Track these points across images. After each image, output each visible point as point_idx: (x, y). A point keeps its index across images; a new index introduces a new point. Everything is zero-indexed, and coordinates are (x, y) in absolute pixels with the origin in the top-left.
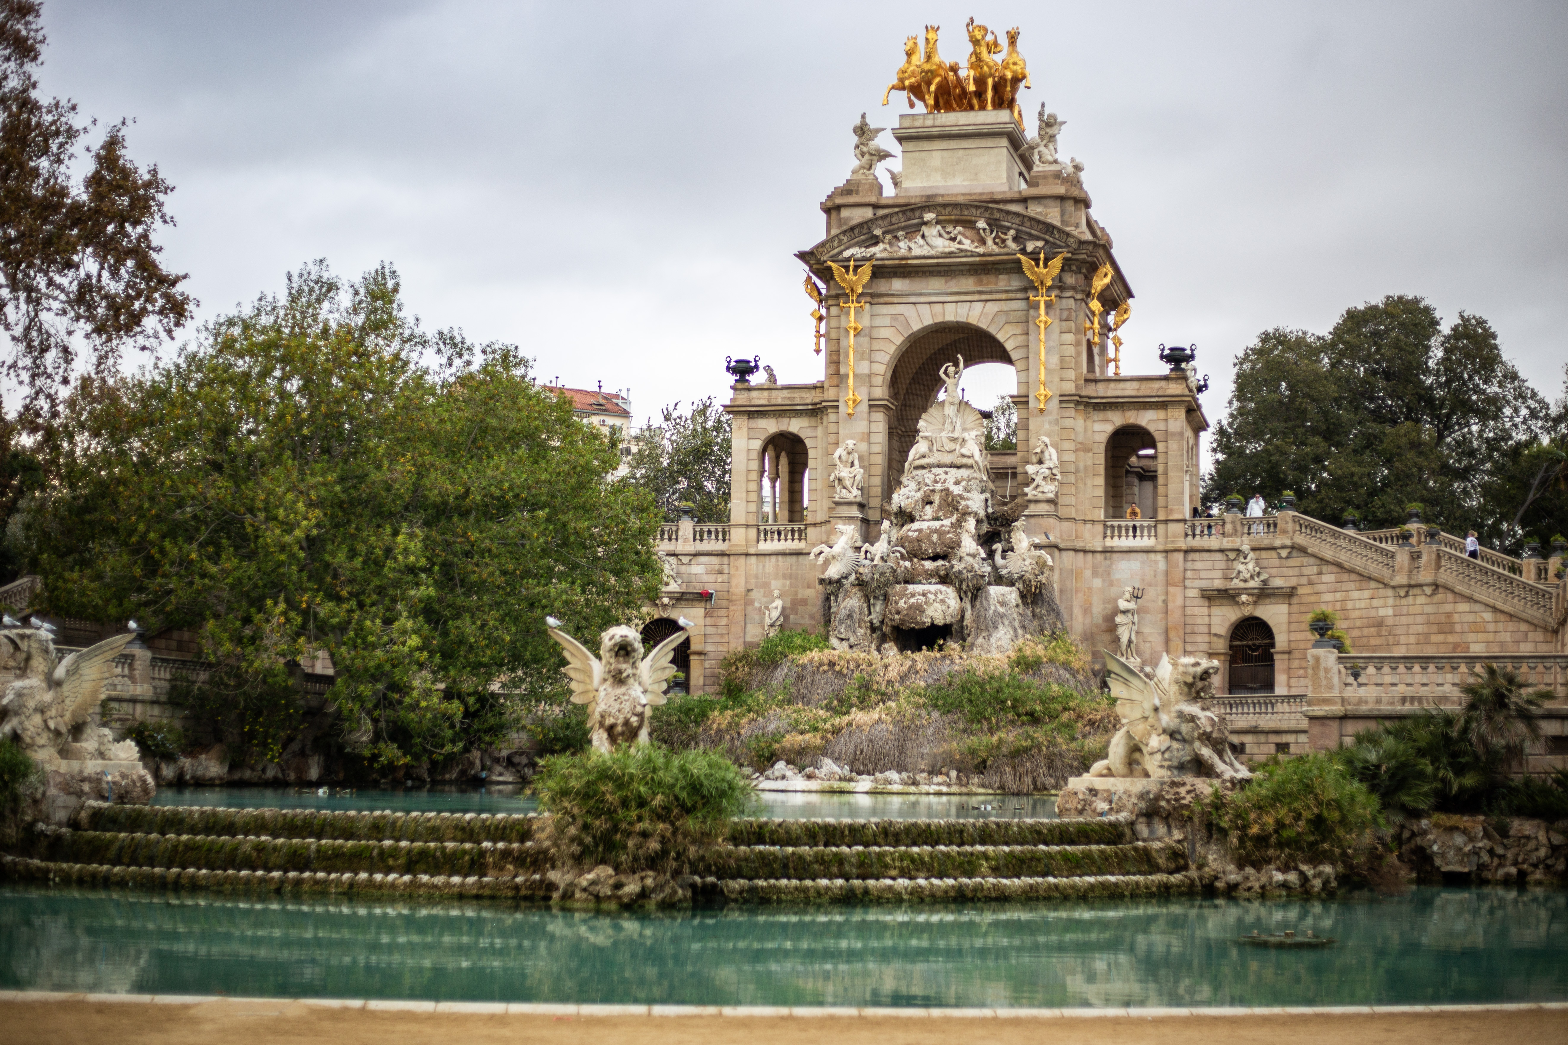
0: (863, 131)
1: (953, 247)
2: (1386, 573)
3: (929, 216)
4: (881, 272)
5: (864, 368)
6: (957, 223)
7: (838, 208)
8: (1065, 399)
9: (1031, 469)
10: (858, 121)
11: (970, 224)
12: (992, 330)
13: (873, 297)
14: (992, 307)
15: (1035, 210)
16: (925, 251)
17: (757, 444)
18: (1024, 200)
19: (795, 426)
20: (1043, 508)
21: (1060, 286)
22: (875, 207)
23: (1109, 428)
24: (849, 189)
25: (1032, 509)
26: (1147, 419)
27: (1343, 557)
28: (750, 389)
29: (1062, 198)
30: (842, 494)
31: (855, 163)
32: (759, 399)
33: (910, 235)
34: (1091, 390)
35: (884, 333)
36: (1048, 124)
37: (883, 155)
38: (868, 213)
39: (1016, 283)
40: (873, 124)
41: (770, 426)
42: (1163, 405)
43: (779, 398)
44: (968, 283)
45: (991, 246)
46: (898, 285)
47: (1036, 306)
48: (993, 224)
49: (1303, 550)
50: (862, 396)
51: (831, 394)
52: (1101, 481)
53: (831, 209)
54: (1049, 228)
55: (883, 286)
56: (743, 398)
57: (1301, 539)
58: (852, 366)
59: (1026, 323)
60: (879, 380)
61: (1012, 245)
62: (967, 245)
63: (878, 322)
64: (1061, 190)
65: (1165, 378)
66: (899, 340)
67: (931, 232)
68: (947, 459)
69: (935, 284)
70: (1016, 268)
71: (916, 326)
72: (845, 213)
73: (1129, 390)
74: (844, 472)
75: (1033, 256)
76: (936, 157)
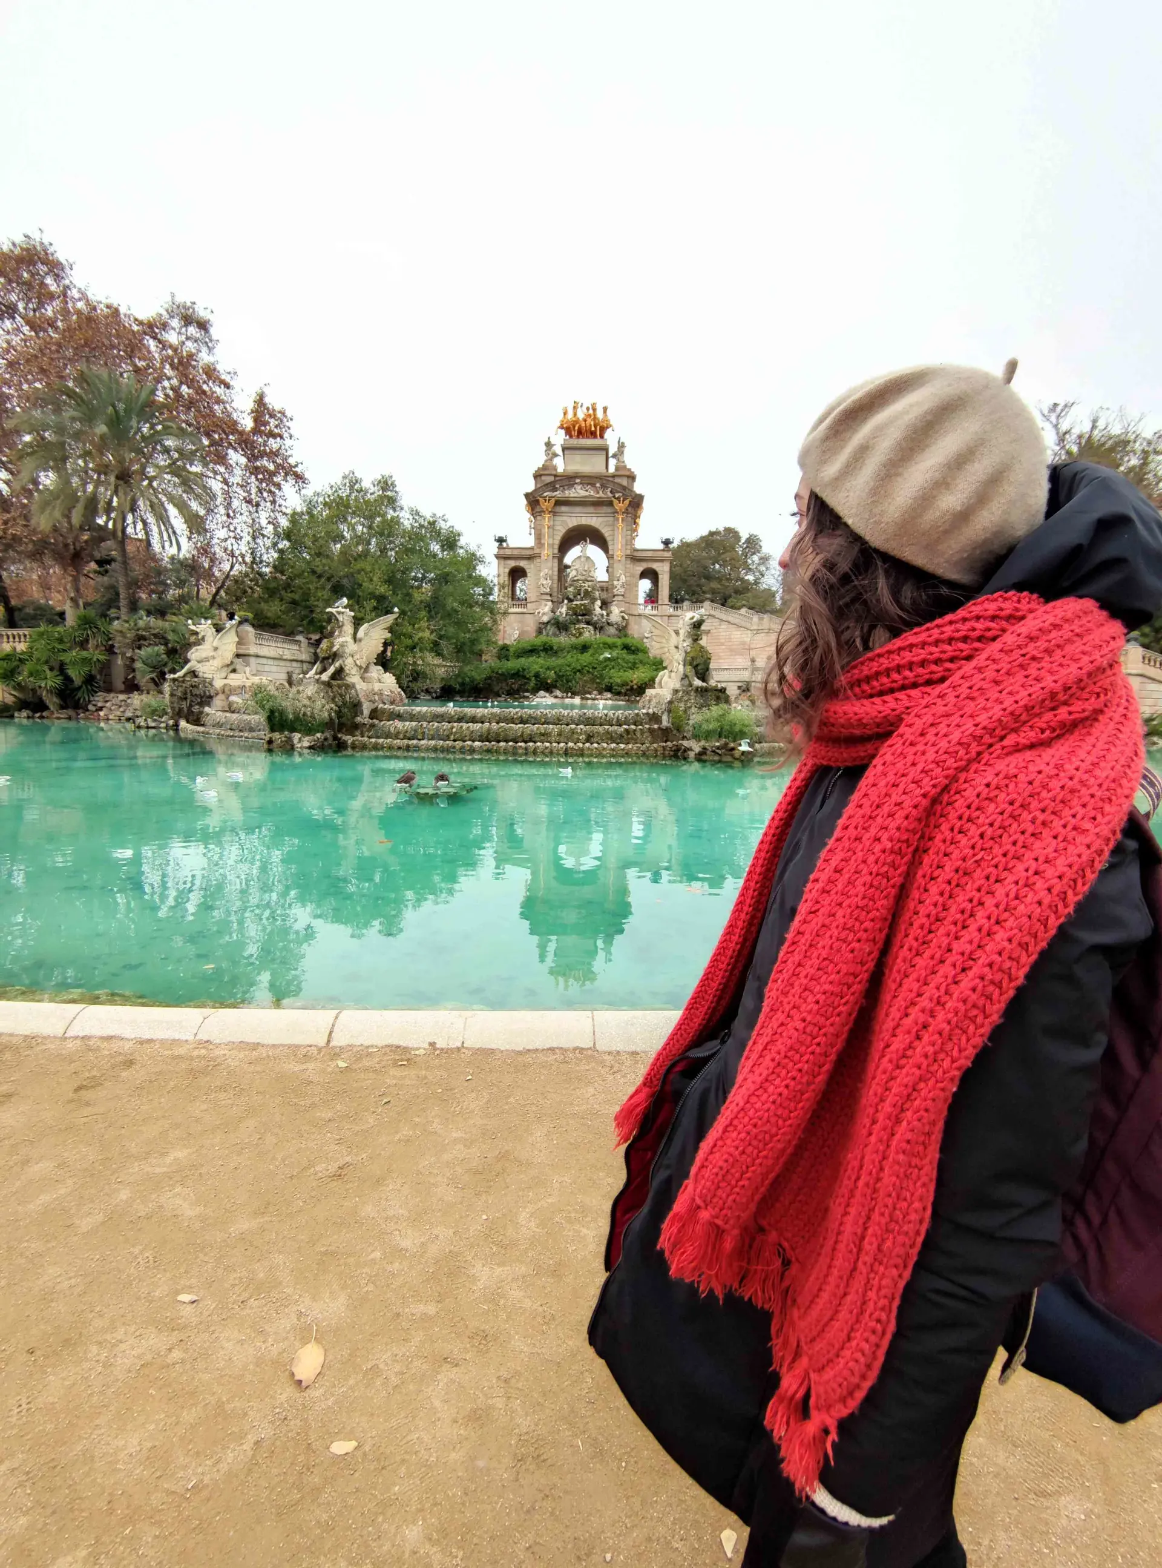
0: (549, 445)
1: (587, 494)
2: (748, 625)
3: (578, 481)
4: (559, 503)
5: (551, 541)
6: (588, 484)
7: (541, 475)
8: (627, 556)
9: (615, 583)
10: (546, 440)
11: (593, 485)
12: (600, 528)
13: (554, 513)
14: (600, 519)
15: (617, 480)
16: (576, 495)
17: (507, 570)
18: (614, 476)
19: (522, 564)
20: (621, 598)
21: (626, 512)
22: (555, 476)
23: (642, 569)
24: (545, 467)
25: (616, 598)
26: (655, 566)
27: (730, 619)
28: (504, 548)
29: (628, 477)
30: (543, 590)
31: (545, 458)
32: (508, 552)
33: (569, 489)
34: (636, 554)
35: (558, 528)
36: (621, 446)
37: (555, 455)
38: (552, 479)
39: (609, 510)
40: (553, 442)
41: (512, 564)
42: (662, 561)
43: (516, 552)
44: (591, 509)
45: (601, 494)
46: (564, 509)
47: (618, 519)
48: (602, 485)
49: (714, 616)
50: (550, 553)
51: (537, 551)
52: (637, 589)
53: (537, 476)
54: (624, 488)
55: (558, 509)
56: (502, 552)
57: (712, 612)
58: (546, 541)
59: (613, 526)
60: (556, 547)
61: (610, 495)
62: (592, 493)
63: (557, 523)
64: (628, 473)
65: (663, 550)
66: (564, 531)
67: (578, 487)
68: (583, 578)
69: (578, 509)
70: (610, 504)
71: (571, 526)
72: (543, 478)
73: (650, 554)
74: (545, 582)
75: (618, 499)
76: (578, 457)
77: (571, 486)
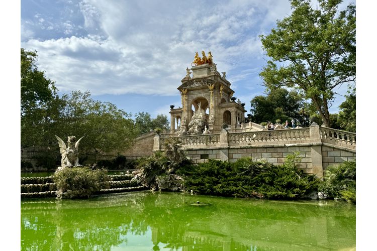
1: (198, 85)
4: (188, 90)
6: (198, 81)
11: (200, 82)
12: (205, 98)
13: (188, 94)
14: (205, 94)
15: (210, 78)
16: (195, 86)
17: (174, 118)
19: (179, 114)
21: (214, 89)
22: (189, 80)
23: (223, 111)
24: (185, 78)
25: (210, 124)
26: (229, 109)
28: (173, 109)
29: (215, 76)
31: (187, 74)
32: (174, 111)
34: (220, 105)
35: (190, 100)
37: (191, 73)
38: (187, 81)
39: (208, 90)
43: (177, 111)
44: (202, 90)
45: (203, 84)
47: (210, 93)
48: (204, 81)
49: (253, 128)
50: (187, 109)
51: (183, 109)
52: (222, 120)
53: (183, 81)
54: (211, 80)
55: (190, 92)
56: (172, 111)
58: (184, 105)
59: (209, 95)
61: (206, 84)
62: (200, 85)
63: (189, 98)
66: (192, 100)
67: (195, 83)
69: (197, 91)
70: (207, 87)
71: (194, 98)
73: (226, 105)
75: (209, 85)
76: (198, 72)
77: (193, 84)
